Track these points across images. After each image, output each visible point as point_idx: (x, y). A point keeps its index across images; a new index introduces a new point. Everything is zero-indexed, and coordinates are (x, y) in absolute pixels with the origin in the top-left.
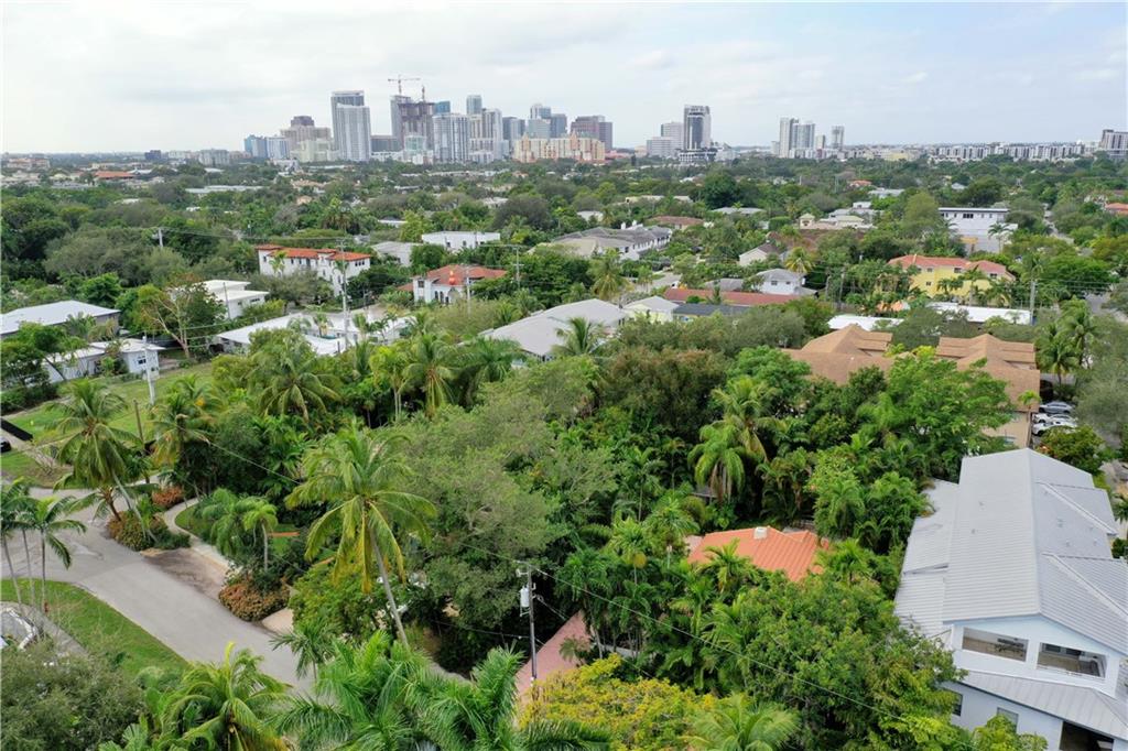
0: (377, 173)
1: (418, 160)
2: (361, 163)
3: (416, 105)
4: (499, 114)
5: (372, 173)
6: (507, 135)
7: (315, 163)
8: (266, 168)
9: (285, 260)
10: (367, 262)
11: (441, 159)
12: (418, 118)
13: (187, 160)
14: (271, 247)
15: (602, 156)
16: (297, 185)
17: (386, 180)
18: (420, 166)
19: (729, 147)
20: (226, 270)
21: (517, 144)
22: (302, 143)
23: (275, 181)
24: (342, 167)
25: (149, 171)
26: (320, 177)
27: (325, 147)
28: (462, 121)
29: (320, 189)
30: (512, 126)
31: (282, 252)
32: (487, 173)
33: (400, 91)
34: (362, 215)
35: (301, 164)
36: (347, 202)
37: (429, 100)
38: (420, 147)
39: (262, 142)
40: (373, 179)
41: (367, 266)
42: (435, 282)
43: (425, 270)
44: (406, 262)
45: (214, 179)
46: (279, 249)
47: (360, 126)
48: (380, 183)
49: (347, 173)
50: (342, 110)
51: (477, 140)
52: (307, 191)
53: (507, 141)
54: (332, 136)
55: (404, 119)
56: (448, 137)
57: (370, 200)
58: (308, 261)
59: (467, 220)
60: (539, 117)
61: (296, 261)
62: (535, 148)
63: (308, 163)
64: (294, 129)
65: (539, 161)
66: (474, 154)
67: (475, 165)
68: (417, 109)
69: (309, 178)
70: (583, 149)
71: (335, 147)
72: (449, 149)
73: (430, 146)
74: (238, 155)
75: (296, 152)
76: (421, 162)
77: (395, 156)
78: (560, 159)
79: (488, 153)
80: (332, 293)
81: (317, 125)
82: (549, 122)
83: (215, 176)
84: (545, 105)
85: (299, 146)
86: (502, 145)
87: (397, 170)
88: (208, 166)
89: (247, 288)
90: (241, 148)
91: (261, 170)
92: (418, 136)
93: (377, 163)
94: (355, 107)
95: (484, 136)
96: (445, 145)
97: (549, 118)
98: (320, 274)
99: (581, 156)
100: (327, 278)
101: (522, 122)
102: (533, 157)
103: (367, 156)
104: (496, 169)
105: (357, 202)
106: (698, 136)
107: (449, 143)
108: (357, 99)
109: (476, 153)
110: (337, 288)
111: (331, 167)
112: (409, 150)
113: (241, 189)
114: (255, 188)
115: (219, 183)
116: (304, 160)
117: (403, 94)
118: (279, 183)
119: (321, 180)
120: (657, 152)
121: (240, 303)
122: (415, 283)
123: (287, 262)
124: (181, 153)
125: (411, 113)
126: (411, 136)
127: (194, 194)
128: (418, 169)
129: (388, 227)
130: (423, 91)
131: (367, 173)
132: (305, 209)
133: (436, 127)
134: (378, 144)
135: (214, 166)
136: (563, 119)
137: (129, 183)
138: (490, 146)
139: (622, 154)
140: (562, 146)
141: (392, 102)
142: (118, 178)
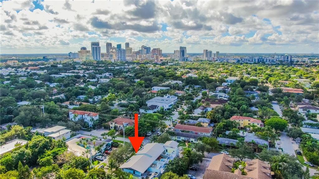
10: (98, 116)
14: (73, 111)
22: (83, 55)
27: (89, 56)
28: (124, 50)
39: (73, 54)
42: (115, 123)
47: (98, 51)
50: (94, 47)
51: (128, 54)
54: (91, 53)
56: (121, 54)
58: (82, 115)
60: (144, 49)
64: (81, 50)
80: (88, 125)
81: (87, 50)
84: (145, 45)
94: (97, 46)
95: (130, 53)
96: (120, 56)
97: (146, 49)
100: (87, 121)
103: (100, 59)
106: (183, 54)
108: (98, 44)
109: (128, 58)
121: (63, 135)
122: (110, 124)
134: (103, 55)
135: (60, 64)
139: (164, 58)
140: (149, 57)
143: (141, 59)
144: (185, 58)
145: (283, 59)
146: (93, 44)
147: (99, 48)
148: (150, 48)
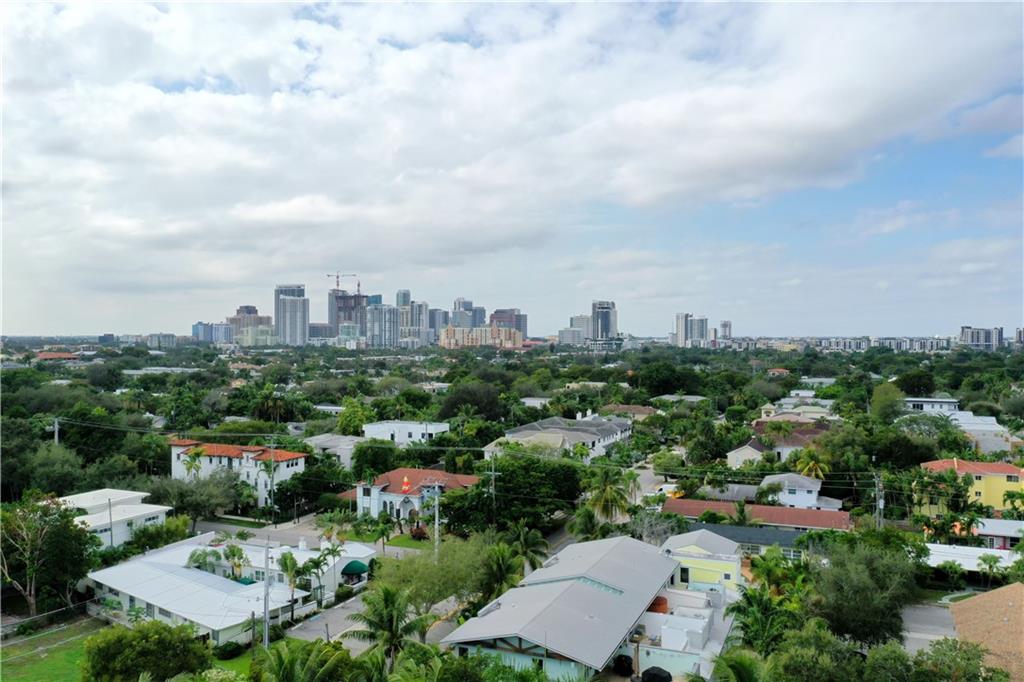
0: (313, 357)
1: (352, 345)
2: (299, 348)
3: (351, 297)
4: (426, 306)
5: (308, 357)
6: (432, 324)
7: (255, 347)
8: (207, 351)
9: (201, 458)
10: (302, 462)
11: (373, 345)
12: (353, 309)
13: (137, 343)
14: (188, 442)
15: (519, 344)
16: (234, 368)
17: (322, 363)
18: (353, 350)
19: (633, 338)
20: (126, 473)
21: (443, 333)
22: (245, 329)
23: (213, 364)
24: (280, 351)
25: (93, 353)
26: (258, 360)
27: (267, 332)
28: (392, 311)
29: (257, 371)
30: (437, 317)
31: (200, 449)
32: (417, 358)
33: (338, 285)
34: (298, 401)
35: (242, 347)
36: (282, 385)
37: (364, 293)
38: (354, 334)
39: (209, 328)
40: (309, 362)
41: (301, 468)
42: (384, 489)
43: (372, 475)
44: (347, 463)
45: (155, 361)
46: (197, 445)
47: (299, 314)
48: (316, 367)
49: (283, 357)
50: (284, 300)
51: (405, 329)
52: (244, 374)
53: (433, 330)
54: (273, 323)
55: (340, 309)
56: (380, 326)
57: (306, 384)
58: (230, 460)
59: (410, 408)
60: (462, 309)
61: (215, 460)
62: (459, 336)
63: (249, 347)
64: (239, 317)
65: (463, 347)
66: (403, 341)
67: (404, 350)
68: (353, 301)
69: (247, 361)
70: (502, 337)
71: (275, 333)
72: (380, 336)
73: (363, 333)
74: (185, 339)
75: (239, 337)
76: (355, 348)
77: (331, 341)
78: (481, 346)
79: (416, 340)
80: (256, 500)
81: (260, 314)
82: (470, 314)
83: (156, 358)
84: (467, 299)
85: (242, 332)
86: (428, 333)
87: (333, 354)
88: (155, 349)
89: (145, 501)
90: (189, 333)
91: (203, 353)
92: (352, 324)
93: (313, 348)
94: (296, 298)
95: (412, 325)
96: (376, 332)
97: (471, 310)
98: (243, 477)
99: (501, 344)
100: (251, 482)
101: (446, 313)
102: (457, 344)
103: (304, 342)
104: (426, 354)
105: (291, 385)
106: (606, 327)
107: (381, 330)
108: (300, 292)
109: (405, 340)
110: (262, 495)
111: (269, 351)
112: (343, 337)
113: (178, 370)
114: (190, 371)
115: (158, 365)
116: (245, 345)
117: (340, 288)
118: (217, 365)
119: (259, 362)
120: (568, 341)
121: (130, 524)
122: (359, 491)
123: (204, 461)
124: (133, 337)
125: (346, 304)
126: (346, 324)
127: (130, 376)
128: (352, 353)
129: (326, 415)
130: (359, 285)
131: (304, 357)
132: (239, 394)
133: (369, 316)
134: (315, 331)
135: (159, 349)
136: (482, 311)
137: (70, 365)
138: (418, 334)
139: (537, 343)
140: (484, 335)
141: (330, 295)
142: (60, 359)
143: (453, 341)
144: (612, 339)
145: (969, 342)
146: (281, 291)
147: (305, 303)
148: (484, 311)
